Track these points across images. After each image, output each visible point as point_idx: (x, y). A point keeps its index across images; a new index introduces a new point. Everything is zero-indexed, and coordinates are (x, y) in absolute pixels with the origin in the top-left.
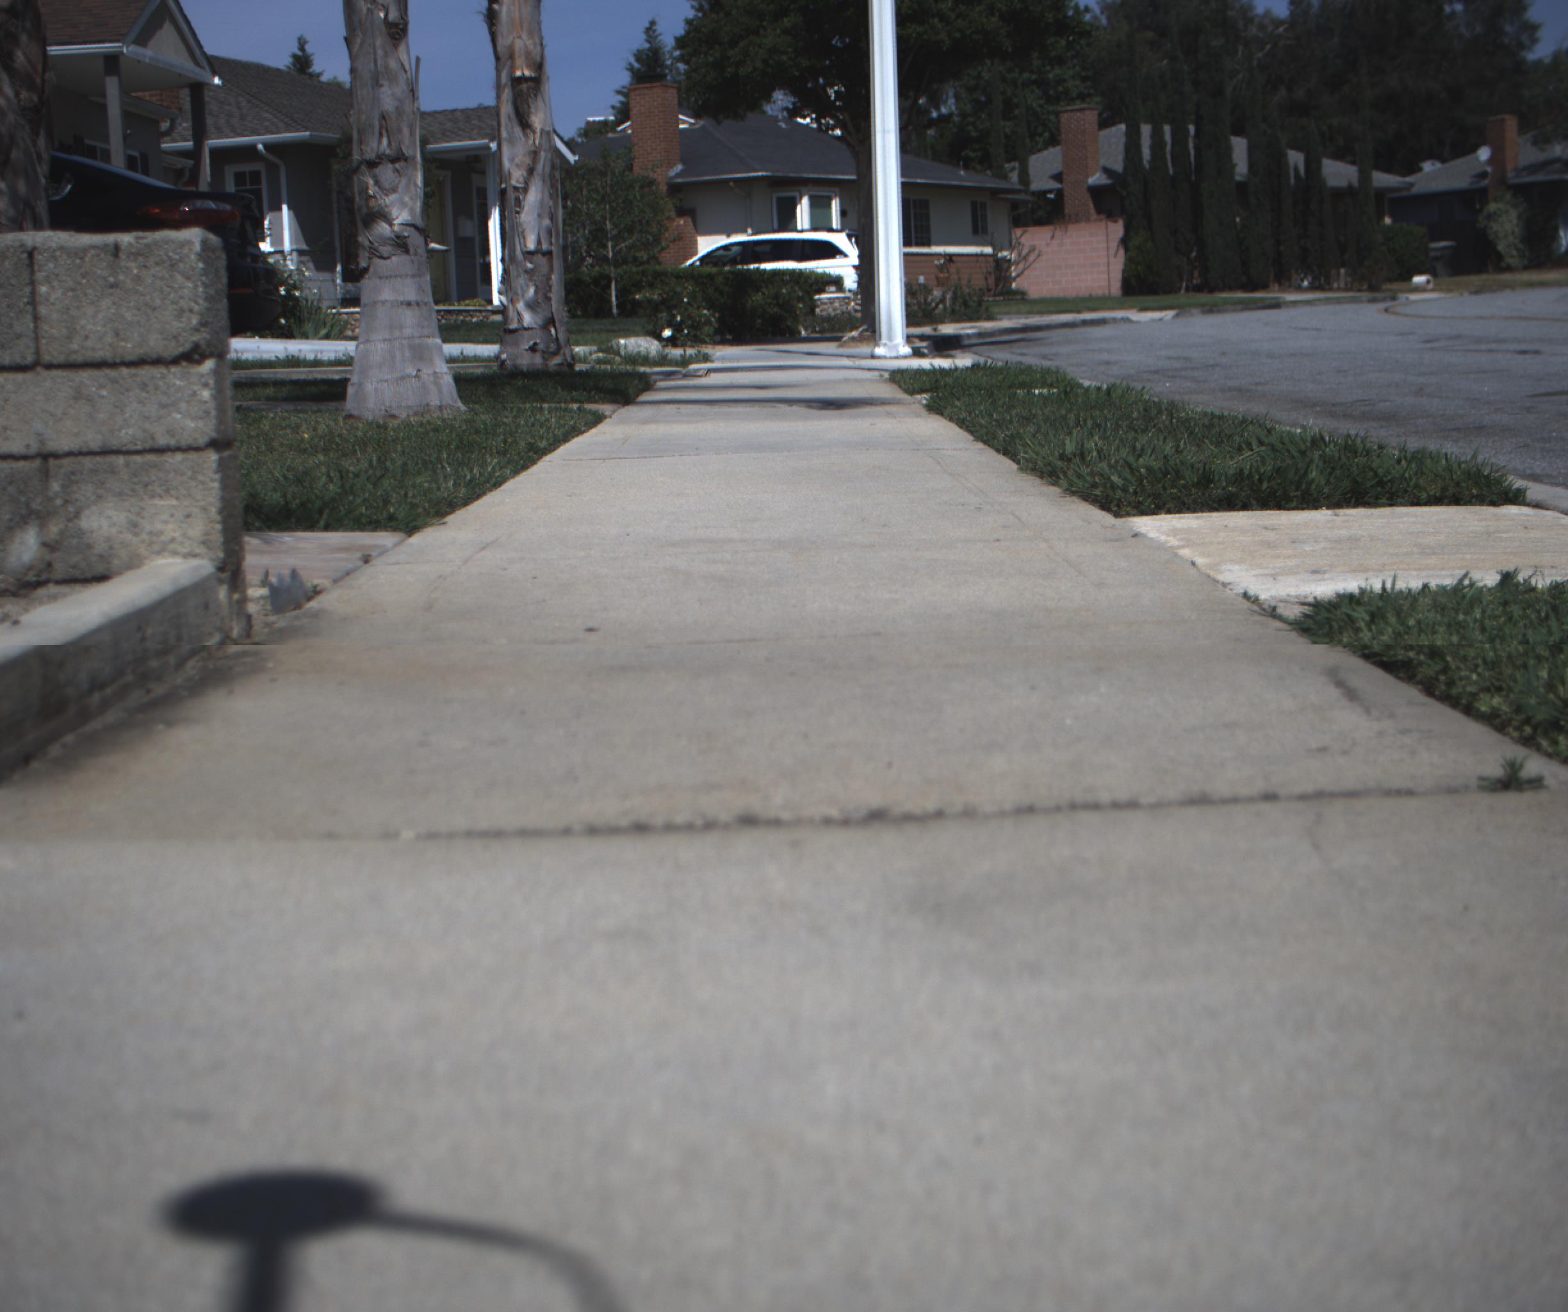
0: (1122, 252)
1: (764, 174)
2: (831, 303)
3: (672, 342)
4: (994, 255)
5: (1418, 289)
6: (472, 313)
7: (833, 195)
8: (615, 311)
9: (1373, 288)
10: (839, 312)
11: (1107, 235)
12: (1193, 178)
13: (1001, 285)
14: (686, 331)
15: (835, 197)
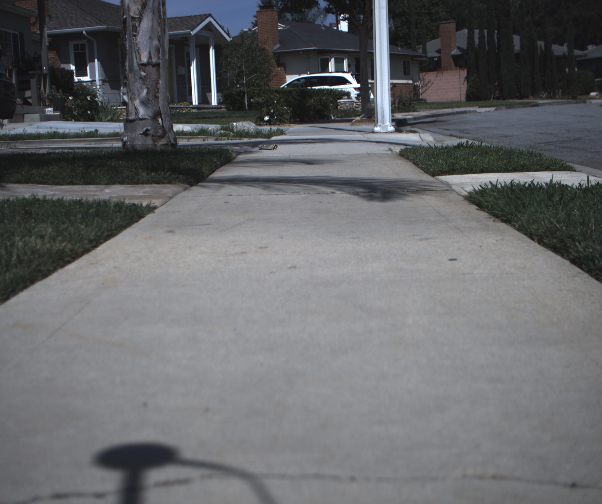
0: (466, 83)
1: (315, 48)
2: (345, 104)
3: (269, 122)
4: (413, 84)
5: (592, 98)
6: (182, 109)
7: (345, 57)
8: (247, 107)
9: (573, 98)
10: (349, 108)
11: (460, 76)
12: (496, 51)
13: (416, 96)
14: (276, 117)
15: (346, 59)
